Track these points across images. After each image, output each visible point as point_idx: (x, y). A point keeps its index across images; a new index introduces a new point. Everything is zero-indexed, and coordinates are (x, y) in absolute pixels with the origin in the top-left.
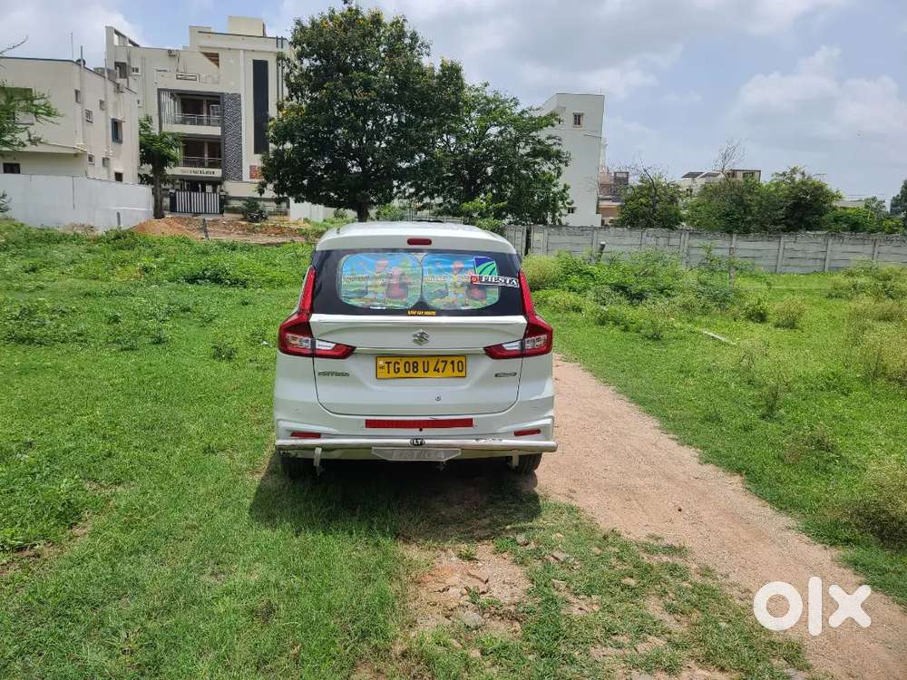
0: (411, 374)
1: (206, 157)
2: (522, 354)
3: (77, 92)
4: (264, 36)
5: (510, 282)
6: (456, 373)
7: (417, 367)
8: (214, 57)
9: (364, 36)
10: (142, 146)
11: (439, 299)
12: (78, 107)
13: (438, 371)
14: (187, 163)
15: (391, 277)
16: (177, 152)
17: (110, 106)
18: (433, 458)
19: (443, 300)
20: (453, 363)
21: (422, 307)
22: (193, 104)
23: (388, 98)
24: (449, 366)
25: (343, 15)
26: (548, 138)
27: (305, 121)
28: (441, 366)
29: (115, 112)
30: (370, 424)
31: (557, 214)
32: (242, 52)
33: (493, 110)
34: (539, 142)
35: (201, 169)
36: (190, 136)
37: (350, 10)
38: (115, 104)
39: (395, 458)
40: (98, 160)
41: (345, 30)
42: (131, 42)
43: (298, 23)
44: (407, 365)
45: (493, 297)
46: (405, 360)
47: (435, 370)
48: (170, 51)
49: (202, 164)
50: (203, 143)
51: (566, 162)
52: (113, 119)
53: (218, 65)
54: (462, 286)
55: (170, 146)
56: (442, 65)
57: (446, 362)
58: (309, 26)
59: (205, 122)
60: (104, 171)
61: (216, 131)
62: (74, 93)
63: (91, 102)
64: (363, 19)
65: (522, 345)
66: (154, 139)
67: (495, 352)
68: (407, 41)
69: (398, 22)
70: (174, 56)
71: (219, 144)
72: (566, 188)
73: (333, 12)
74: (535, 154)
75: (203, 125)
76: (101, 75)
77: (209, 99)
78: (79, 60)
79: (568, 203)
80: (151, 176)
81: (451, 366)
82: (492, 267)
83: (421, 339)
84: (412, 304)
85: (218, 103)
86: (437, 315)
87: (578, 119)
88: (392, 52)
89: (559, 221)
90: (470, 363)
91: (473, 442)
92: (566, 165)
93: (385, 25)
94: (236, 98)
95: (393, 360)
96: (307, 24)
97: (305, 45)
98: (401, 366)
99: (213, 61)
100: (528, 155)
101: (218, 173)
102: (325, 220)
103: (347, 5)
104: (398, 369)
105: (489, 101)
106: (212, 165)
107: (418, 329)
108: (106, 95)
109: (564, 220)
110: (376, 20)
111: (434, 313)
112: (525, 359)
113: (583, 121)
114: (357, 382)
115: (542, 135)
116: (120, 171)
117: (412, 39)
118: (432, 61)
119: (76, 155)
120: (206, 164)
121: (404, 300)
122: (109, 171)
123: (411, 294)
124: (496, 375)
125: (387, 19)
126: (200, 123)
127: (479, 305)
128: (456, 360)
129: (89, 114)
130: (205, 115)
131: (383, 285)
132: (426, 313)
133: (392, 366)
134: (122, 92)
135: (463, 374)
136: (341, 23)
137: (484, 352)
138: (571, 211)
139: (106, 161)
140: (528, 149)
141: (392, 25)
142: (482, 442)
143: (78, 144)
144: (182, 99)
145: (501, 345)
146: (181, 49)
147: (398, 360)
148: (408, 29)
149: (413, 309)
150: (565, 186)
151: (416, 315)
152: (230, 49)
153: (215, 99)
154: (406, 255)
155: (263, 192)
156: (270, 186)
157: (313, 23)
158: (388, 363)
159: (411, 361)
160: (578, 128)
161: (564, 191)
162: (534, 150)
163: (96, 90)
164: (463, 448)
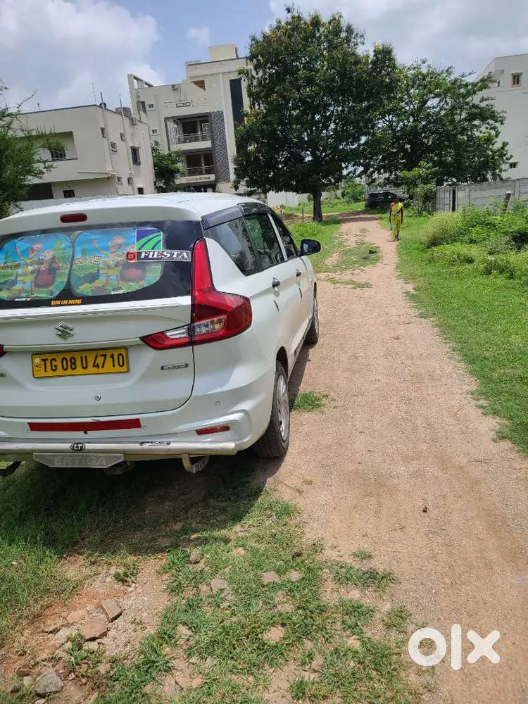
0: (70, 371)
1: (203, 166)
2: (192, 341)
3: (103, 129)
4: (238, 58)
5: (178, 255)
6: (117, 368)
7: (74, 363)
8: (201, 84)
9: (306, 39)
10: (155, 165)
11: (87, 285)
12: (105, 141)
13: (98, 366)
14: (191, 173)
15: (41, 262)
16: (180, 166)
17: (128, 137)
18: (95, 465)
19: (93, 284)
20: (112, 356)
21: (67, 295)
22: (190, 125)
23: (330, 91)
24: (109, 360)
25: (287, 23)
26: (481, 101)
27: (264, 123)
28: (100, 361)
29: (133, 141)
30: (34, 427)
31: (497, 171)
32: (221, 76)
33: (428, 83)
34: (474, 106)
35: (201, 176)
36: (191, 151)
37: (293, 18)
38: (132, 136)
39: (57, 464)
40: (125, 181)
41: (290, 37)
42: (146, 84)
43: (253, 39)
44: (64, 361)
45: (153, 275)
46: (61, 356)
47: (94, 366)
48: (173, 86)
49: (201, 173)
50: (200, 155)
51: (501, 121)
52: (131, 147)
53: (205, 89)
54: (116, 266)
55: (174, 162)
56: (375, 51)
57: (105, 356)
58: (261, 40)
59: (200, 139)
60: (130, 188)
61: (207, 144)
62: (100, 130)
63: (114, 137)
64: (305, 23)
65: (191, 330)
66: (163, 158)
67: (155, 341)
68: (343, 35)
69: (334, 19)
70: (177, 89)
71: (211, 154)
72: (505, 144)
73: (280, 22)
74: (471, 117)
75: (198, 141)
76: (120, 113)
77: (200, 119)
78: (101, 104)
79: (507, 159)
80: (165, 187)
81: (111, 359)
82: (158, 238)
83: (64, 333)
84: (57, 293)
85: (207, 121)
86: (83, 303)
87: (516, 79)
88: (332, 47)
89: (499, 176)
90: (133, 356)
91: (137, 446)
92: (502, 124)
93: (324, 25)
94: (220, 115)
95: (49, 357)
96: (260, 38)
97: (259, 57)
98: (59, 364)
99: (201, 87)
100: (464, 119)
101: (212, 177)
102: (299, 205)
103: (290, 14)
104: (56, 366)
105: (424, 77)
106: (208, 172)
107: (59, 321)
108: (124, 129)
109: (504, 176)
110: (316, 22)
111: (79, 301)
112: (197, 348)
113: (522, 79)
114: (15, 383)
115: (476, 100)
116: (141, 186)
117: (347, 31)
118: (365, 50)
119: (108, 178)
120: (204, 172)
121: (50, 288)
122: (133, 187)
123: (58, 280)
124: (162, 368)
125: (325, 19)
126: (196, 140)
127: (134, 287)
128: (116, 353)
129: (113, 145)
130: (199, 133)
131: (32, 273)
132: (70, 302)
133: (48, 363)
134: (135, 125)
135: (124, 369)
136: (286, 30)
137: (141, 342)
138: (513, 165)
139: (130, 181)
140: (464, 115)
141: (330, 23)
142: (146, 446)
143: (109, 169)
144: (183, 123)
145: (162, 333)
146: (181, 82)
147: (54, 356)
148: (344, 24)
149: (57, 298)
150: (504, 143)
151: (60, 305)
152: (212, 75)
153: (204, 118)
154: (60, 235)
155: (238, 188)
156: (243, 183)
157: (265, 37)
158: (45, 360)
159: (68, 357)
160: (516, 88)
161: (503, 148)
162: (470, 115)
163: (116, 126)
164: (125, 453)
